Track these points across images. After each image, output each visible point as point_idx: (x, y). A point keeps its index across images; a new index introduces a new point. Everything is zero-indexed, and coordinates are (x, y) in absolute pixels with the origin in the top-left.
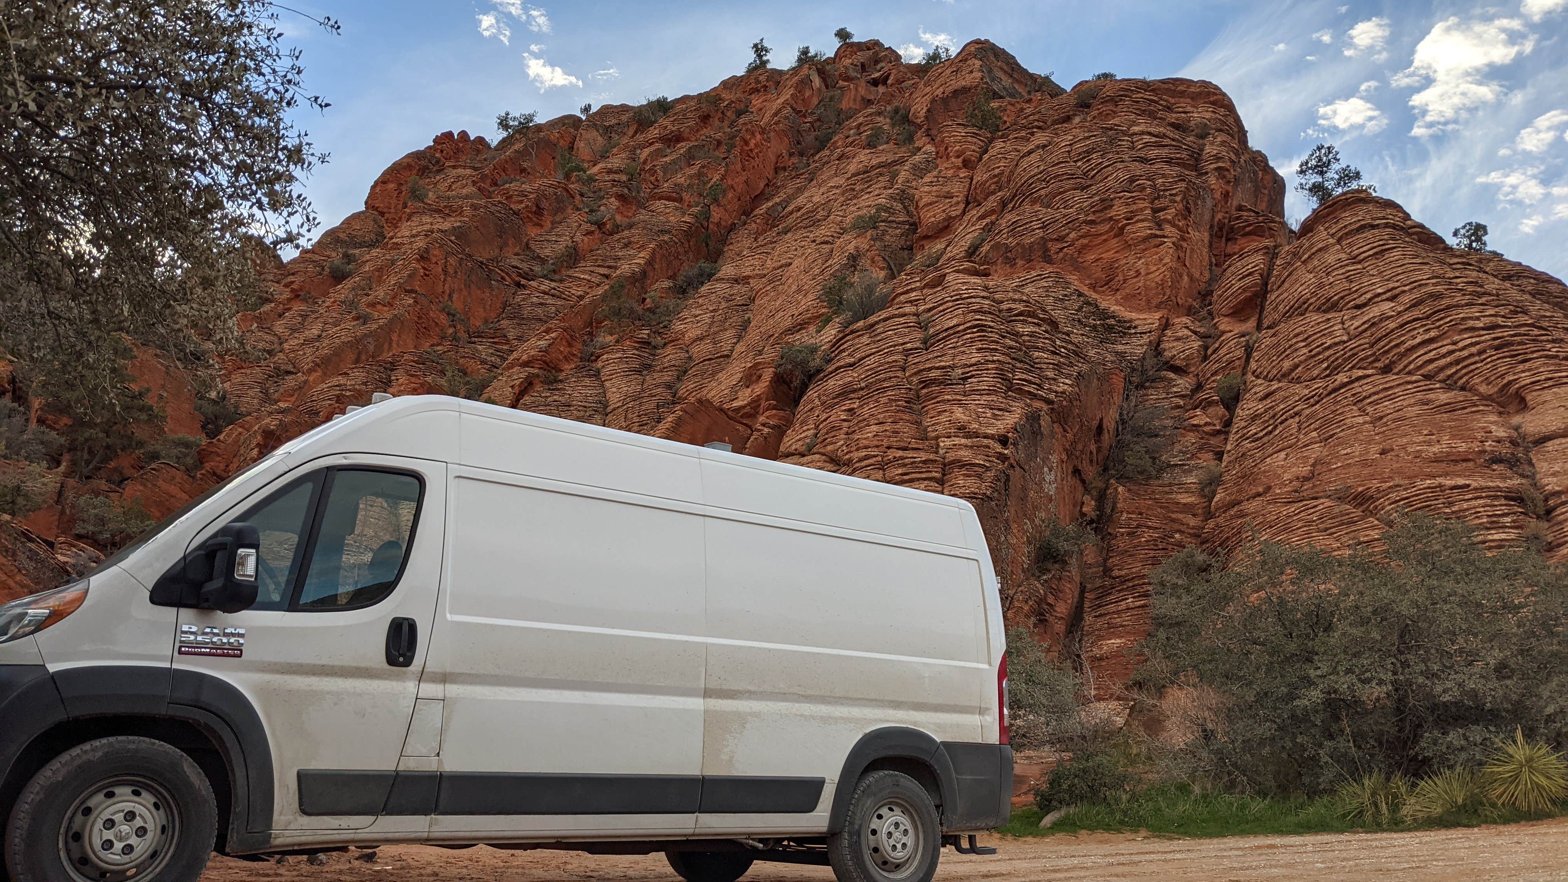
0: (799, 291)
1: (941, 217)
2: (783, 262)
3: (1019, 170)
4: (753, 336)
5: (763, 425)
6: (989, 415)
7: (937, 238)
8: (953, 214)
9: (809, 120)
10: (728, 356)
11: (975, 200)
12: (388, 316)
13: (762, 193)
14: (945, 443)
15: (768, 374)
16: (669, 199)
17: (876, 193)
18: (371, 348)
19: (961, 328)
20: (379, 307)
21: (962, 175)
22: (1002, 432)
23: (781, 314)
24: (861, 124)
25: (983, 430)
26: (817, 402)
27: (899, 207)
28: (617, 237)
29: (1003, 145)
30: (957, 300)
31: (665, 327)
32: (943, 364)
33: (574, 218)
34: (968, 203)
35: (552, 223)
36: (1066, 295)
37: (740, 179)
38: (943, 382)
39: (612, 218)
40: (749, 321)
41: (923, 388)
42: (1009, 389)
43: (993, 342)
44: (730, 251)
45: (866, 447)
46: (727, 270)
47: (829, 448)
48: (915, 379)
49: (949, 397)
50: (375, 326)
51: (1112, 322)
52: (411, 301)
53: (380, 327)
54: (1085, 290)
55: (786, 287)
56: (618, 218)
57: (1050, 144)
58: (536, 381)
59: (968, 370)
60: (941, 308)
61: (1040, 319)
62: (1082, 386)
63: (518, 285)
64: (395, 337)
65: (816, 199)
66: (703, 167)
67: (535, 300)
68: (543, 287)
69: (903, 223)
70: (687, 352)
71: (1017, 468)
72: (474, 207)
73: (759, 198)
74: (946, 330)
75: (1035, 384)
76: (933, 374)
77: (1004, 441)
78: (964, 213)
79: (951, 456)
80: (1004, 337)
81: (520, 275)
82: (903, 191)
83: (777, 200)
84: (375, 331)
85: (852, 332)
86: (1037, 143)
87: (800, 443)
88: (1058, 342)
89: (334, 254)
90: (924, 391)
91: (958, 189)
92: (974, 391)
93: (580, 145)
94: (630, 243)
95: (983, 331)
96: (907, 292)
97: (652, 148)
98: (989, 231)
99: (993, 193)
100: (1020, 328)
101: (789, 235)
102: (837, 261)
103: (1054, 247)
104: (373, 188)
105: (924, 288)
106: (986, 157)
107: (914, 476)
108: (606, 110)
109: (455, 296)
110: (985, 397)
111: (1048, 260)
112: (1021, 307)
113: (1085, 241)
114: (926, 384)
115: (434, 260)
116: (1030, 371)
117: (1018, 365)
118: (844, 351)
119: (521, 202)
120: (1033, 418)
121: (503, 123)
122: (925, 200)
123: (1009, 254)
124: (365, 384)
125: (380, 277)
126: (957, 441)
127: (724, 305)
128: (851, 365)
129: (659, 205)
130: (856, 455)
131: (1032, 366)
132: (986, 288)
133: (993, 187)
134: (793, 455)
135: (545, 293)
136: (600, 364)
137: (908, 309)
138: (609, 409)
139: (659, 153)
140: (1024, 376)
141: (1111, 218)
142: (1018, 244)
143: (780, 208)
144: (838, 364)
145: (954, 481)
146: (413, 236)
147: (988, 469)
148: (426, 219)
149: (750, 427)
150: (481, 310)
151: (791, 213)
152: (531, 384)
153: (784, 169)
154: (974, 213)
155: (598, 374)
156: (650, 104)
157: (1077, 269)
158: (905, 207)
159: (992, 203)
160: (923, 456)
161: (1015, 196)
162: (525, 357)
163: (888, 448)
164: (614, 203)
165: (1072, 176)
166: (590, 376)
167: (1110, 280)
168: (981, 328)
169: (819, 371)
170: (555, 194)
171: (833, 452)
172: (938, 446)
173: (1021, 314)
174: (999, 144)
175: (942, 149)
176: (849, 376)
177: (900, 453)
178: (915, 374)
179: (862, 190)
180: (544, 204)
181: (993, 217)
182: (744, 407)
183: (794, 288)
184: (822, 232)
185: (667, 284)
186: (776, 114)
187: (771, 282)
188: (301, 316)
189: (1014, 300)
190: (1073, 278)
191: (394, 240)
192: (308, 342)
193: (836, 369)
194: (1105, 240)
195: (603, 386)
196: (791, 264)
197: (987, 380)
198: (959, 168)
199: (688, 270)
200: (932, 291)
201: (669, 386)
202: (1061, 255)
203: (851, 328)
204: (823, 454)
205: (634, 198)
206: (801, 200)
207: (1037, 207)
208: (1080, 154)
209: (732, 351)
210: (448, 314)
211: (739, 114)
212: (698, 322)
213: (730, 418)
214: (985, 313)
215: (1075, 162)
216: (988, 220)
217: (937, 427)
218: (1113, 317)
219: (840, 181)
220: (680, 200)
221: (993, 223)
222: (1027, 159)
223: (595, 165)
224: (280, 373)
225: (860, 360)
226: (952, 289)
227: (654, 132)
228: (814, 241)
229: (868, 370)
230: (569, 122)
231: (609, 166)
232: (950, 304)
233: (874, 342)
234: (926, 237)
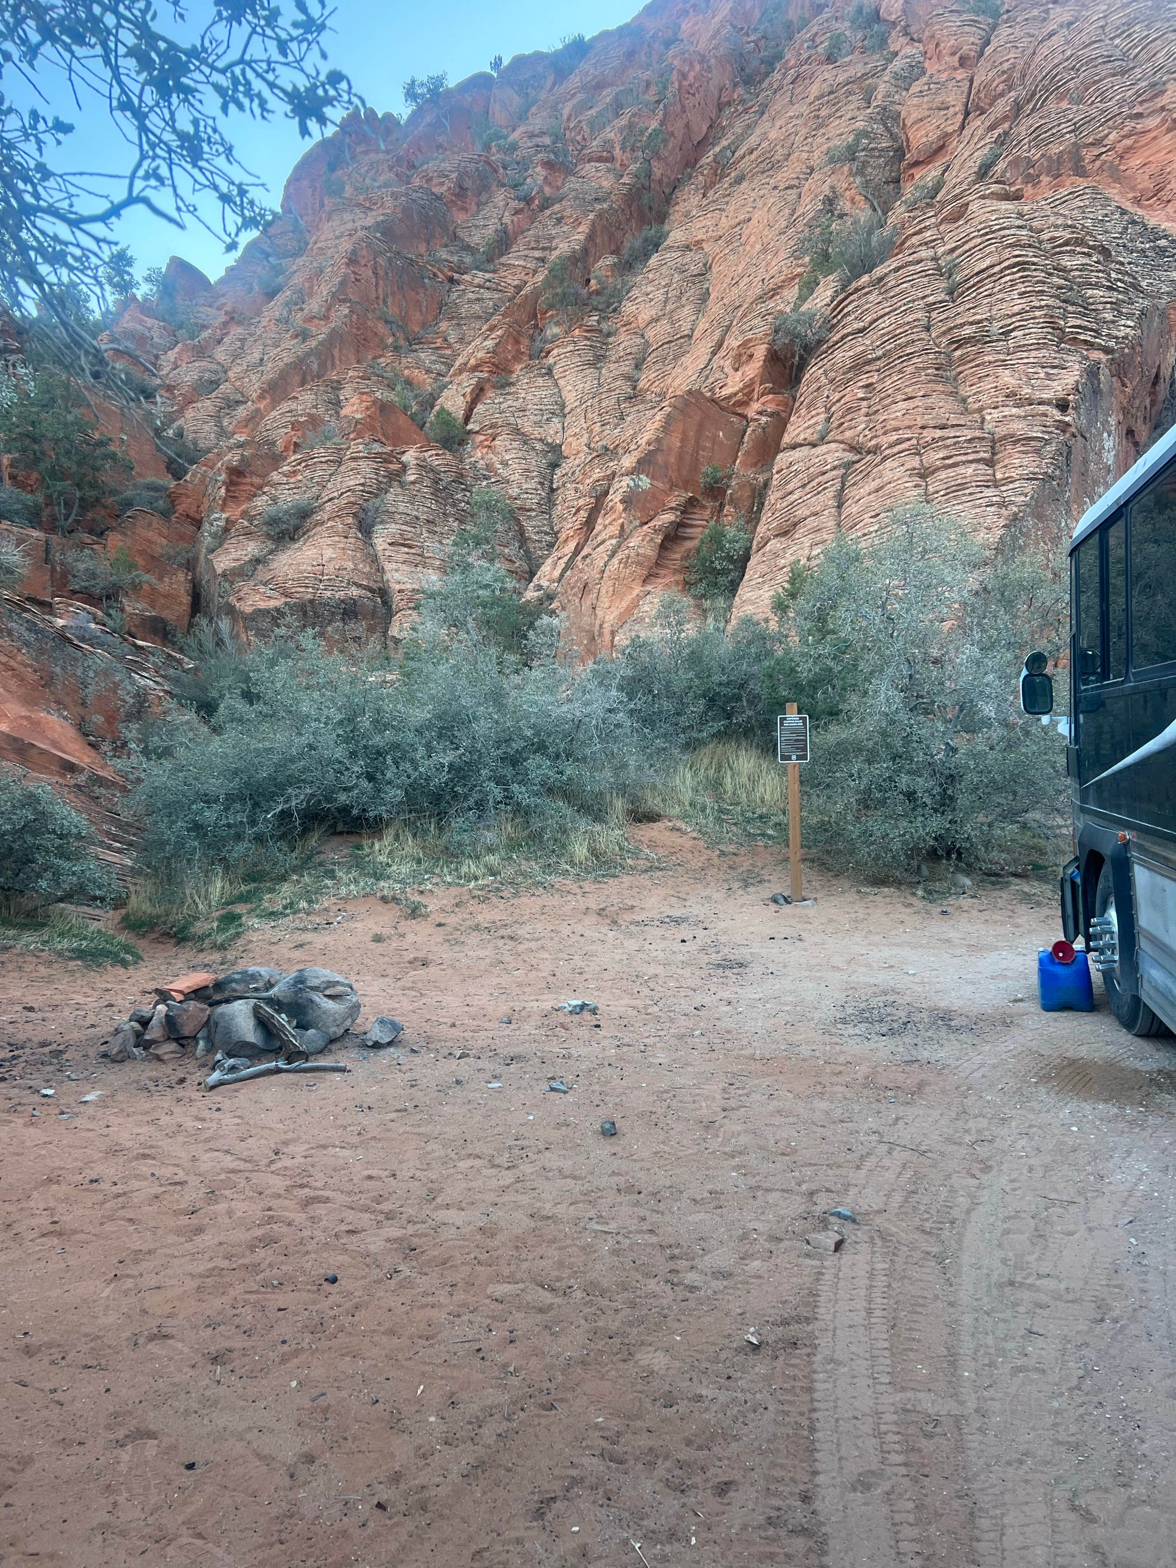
0: (765, 250)
1: (933, 136)
2: (741, 218)
3: (1037, 59)
4: (714, 309)
5: (760, 413)
6: (1042, 375)
7: (929, 163)
8: (950, 129)
9: (752, 38)
10: (690, 337)
11: (978, 108)
12: (326, 330)
13: (706, 137)
14: (991, 416)
15: (760, 352)
16: (600, 160)
17: (849, 116)
18: (315, 366)
19: (997, 269)
20: (316, 321)
21: (959, 78)
22: (1061, 395)
23: (746, 280)
24: (816, 34)
25: (1038, 395)
26: (823, 380)
27: (879, 128)
28: (548, 212)
29: (1010, 30)
30: (986, 234)
31: (615, 310)
32: (978, 317)
33: (500, 197)
34: (967, 114)
35: (478, 205)
36: (1106, 215)
37: (680, 124)
38: (981, 339)
39: (541, 190)
40: (708, 293)
41: (956, 349)
42: (1061, 341)
43: (1038, 282)
44: (677, 213)
45: (896, 429)
46: (676, 236)
47: (848, 434)
48: (944, 340)
49: (990, 358)
50: (314, 343)
51: (1163, 243)
52: (347, 311)
53: (321, 343)
54: (1128, 206)
55: (748, 248)
56: (547, 190)
57: (1077, 20)
58: (487, 386)
59: (1009, 321)
60: (966, 247)
61: (1090, 247)
62: (1145, 327)
63: (451, 280)
64: (336, 352)
65: (773, 135)
66: (634, 115)
67: (471, 295)
68: (477, 281)
69: (887, 149)
70: (643, 336)
71: (1079, 437)
72: (395, 196)
73: (702, 145)
74: (978, 274)
75: (1091, 330)
76: (968, 331)
77: (1063, 406)
78: (963, 127)
79: (1001, 431)
80: (1051, 274)
81: (451, 269)
82: (885, 109)
83: (724, 143)
84: (316, 347)
85: (857, 290)
86: (1060, 20)
87: (810, 431)
88: (1113, 275)
89: (259, 269)
90: (958, 353)
91: (955, 99)
92: (1019, 348)
93: (495, 108)
94: (562, 218)
95: (1025, 270)
96: (920, 232)
97: (575, 101)
98: (1002, 144)
99: (1002, 95)
100: (1067, 262)
101: (745, 184)
102: (809, 207)
103: (1088, 155)
104: (287, 188)
105: (941, 223)
106: (989, 50)
107: (959, 458)
108: (520, 62)
109: (390, 301)
110: (1034, 354)
111: (1080, 171)
112: (1067, 235)
113: (1128, 142)
114: (960, 343)
115: (363, 262)
116: (1085, 315)
117: (1070, 308)
118: (848, 314)
119: (442, 184)
120: (1092, 372)
121: (411, 93)
122: (915, 116)
123: (1031, 171)
124: (315, 407)
125: (311, 287)
126: (1007, 411)
127: (677, 277)
128: (860, 331)
129: (589, 169)
130: (885, 440)
131: (1086, 308)
132: (1021, 215)
133: (1001, 87)
134: (801, 445)
135: (479, 286)
136: (551, 360)
137: (925, 253)
138: (567, 410)
139: (584, 106)
140: (1079, 322)
141: (1163, 109)
142: (1043, 155)
143: (729, 154)
144: (845, 331)
145: (1006, 462)
146: (338, 238)
147: (1047, 442)
148: (347, 216)
149: (745, 417)
150: (418, 314)
151: (743, 157)
152: (482, 390)
153: (729, 104)
154: (977, 124)
155: (550, 372)
156: (567, 47)
157: (1117, 180)
158: (887, 129)
159: (1002, 107)
160: (969, 434)
161: (1033, 94)
162: (473, 362)
163: (923, 428)
164: (540, 172)
165: (1109, 59)
166: (543, 375)
167: (1159, 191)
168: (1022, 266)
169: (820, 342)
170: (477, 169)
171: (853, 438)
172: (983, 420)
173: (1066, 243)
174: (1004, 32)
175: (932, 47)
176: (862, 344)
177: (938, 433)
178: (944, 333)
179: (830, 116)
180: (468, 183)
181: (1006, 126)
182: (735, 394)
183: (758, 247)
184: (784, 176)
185: (610, 260)
186: (714, 37)
187: (729, 243)
188: (240, 340)
189: (1057, 227)
190: (1113, 192)
191: (319, 245)
192: (251, 367)
193: (842, 338)
194: (1155, 138)
195: (557, 385)
196: (749, 220)
197: (1035, 332)
198: (955, 69)
199: (632, 242)
200: (953, 226)
201: (628, 378)
202: (1098, 163)
203: (854, 285)
204: (842, 442)
205: (562, 163)
206: (753, 140)
207: (1064, 105)
208: (1118, 28)
209: (693, 330)
210: (387, 322)
211: (668, 44)
212: (651, 300)
213: (722, 409)
214: (1023, 246)
215: (1112, 39)
216: (999, 130)
217: (980, 396)
218: (1166, 237)
219: (802, 108)
220: (611, 159)
221: (1006, 133)
222: (1048, 43)
223: (514, 130)
224: (231, 404)
225: (871, 323)
226: (977, 220)
227: (575, 80)
228: (775, 188)
229: (883, 335)
230: (480, 82)
231: (531, 128)
232: (979, 240)
233: (886, 299)
234: (916, 164)
